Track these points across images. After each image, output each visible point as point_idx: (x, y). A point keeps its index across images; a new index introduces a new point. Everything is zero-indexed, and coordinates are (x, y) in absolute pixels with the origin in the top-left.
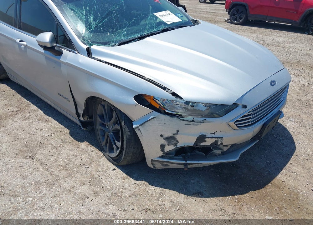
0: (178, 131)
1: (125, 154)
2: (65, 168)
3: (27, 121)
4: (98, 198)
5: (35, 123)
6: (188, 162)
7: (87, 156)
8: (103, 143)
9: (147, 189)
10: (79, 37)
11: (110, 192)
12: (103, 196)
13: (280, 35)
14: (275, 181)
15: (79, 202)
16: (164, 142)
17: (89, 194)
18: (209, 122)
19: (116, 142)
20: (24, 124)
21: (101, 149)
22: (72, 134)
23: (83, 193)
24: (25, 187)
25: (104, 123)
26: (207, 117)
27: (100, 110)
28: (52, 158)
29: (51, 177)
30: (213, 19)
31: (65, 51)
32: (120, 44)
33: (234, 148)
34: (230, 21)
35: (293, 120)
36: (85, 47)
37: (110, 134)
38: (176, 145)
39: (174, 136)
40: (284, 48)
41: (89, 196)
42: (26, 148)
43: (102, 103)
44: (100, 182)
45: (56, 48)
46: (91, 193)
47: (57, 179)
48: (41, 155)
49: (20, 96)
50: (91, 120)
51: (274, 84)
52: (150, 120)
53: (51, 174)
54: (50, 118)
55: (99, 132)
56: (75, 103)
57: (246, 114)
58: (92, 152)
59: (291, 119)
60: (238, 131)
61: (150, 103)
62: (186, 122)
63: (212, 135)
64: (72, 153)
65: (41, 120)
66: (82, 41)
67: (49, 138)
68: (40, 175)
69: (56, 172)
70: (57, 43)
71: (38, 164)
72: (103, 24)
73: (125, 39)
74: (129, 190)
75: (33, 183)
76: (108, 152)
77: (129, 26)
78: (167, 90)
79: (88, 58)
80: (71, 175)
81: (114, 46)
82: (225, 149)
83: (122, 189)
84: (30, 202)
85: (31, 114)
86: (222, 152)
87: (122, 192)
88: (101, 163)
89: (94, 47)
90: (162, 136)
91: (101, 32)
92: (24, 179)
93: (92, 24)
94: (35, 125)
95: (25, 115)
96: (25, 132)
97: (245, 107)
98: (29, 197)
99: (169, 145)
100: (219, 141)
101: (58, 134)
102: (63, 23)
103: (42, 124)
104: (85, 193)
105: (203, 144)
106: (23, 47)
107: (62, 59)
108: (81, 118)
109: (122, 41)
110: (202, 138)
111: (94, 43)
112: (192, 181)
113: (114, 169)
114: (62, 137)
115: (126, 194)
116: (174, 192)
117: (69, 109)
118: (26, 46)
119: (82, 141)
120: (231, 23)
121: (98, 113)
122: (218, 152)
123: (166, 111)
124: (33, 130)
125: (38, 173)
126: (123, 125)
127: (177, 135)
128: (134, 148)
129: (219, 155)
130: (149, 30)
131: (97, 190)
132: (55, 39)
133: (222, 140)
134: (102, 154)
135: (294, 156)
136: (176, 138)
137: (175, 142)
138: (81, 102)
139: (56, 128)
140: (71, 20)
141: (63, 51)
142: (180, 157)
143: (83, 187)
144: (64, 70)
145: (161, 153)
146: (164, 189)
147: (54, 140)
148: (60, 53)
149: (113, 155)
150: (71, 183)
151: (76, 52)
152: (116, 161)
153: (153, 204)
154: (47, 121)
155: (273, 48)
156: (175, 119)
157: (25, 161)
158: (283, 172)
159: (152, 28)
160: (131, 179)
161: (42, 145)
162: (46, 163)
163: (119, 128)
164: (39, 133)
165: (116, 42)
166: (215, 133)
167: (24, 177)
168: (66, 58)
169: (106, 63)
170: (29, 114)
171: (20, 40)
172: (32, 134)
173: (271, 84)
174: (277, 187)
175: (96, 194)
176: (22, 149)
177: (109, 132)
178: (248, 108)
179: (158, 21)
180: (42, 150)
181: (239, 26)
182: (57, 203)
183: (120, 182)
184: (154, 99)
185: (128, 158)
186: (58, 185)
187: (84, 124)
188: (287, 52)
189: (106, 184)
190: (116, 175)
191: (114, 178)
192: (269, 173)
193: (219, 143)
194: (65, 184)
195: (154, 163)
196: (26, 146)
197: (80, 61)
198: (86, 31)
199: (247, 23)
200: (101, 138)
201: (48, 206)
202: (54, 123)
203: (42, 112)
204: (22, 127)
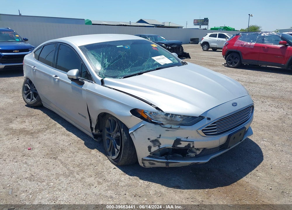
0: (160, 136)
1: (123, 154)
2: (78, 166)
3: (53, 135)
4: (100, 186)
5: (59, 136)
6: (169, 161)
7: (96, 159)
8: (108, 150)
9: (138, 182)
10: (96, 72)
11: (110, 183)
12: (105, 185)
13: (270, 76)
14: (240, 181)
15: (86, 187)
16: (151, 144)
17: (94, 183)
18: (182, 129)
19: (117, 145)
20: (51, 137)
21: (106, 154)
22: (86, 144)
23: (90, 182)
24: (49, 177)
25: (109, 133)
26: (181, 125)
27: (108, 124)
28: (70, 159)
29: (68, 171)
30: (212, 64)
31: (86, 82)
32: (125, 78)
33: (206, 152)
34: (226, 65)
35: (266, 140)
36: (100, 79)
37: (113, 141)
38: (159, 146)
39: (158, 139)
40: (271, 87)
41: (94, 184)
42: (51, 152)
43: (110, 118)
44: (103, 176)
45: (80, 80)
46: (96, 182)
47: (72, 173)
48: (62, 157)
49: (49, 118)
50: (101, 133)
51: (236, 105)
52: (141, 127)
53: (68, 169)
54: (71, 133)
55: (106, 141)
56: (90, 120)
57: (209, 125)
58: (100, 156)
59: (264, 139)
60: (206, 137)
61: (141, 115)
62: (166, 129)
63: (186, 139)
64: (85, 156)
65: (63, 134)
66: (98, 75)
67: (68, 147)
68: (60, 169)
69: (71, 168)
70: (81, 77)
71: (59, 163)
72: (114, 64)
73: (128, 74)
74: (124, 182)
75: (55, 174)
76: (111, 155)
77: (133, 66)
78: (153, 105)
79: (102, 86)
80: (82, 171)
81: (120, 78)
82: (198, 152)
83: (119, 181)
84: (52, 186)
85: (57, 131)
86: (195, 155)
87: (118, 183)
88: (105, 164)
89: (106, 79)
90: (149, 139)
91: (112, 69)
92: (48, 171)
93: (106, 64)
94: (59, 138)
95: (52, 131)
96: (51, 142)
97: (209, 119)
98: (51, 183)
99: (154, 146)
100: (191, 145)
101: (76, 144)
102: (86, 63)
103: (64, 137)
104: (91, 182)
105: (179, 146)
106: (57, 80)
107: (83, 87)
108: (94, 131)
109: (126, 76)
110: (178, 141)
111: (106, 76)
112: (173, 179)
113: (115, 168)
114: (79, 146)
115: (122, 185)
116: (158, 185)
117: (85, 126)
118: (59, 80)
119: (93, 148)
120: (228, 66)
121: (106, 126)
122: (193, 155)
123: (152, 121)
124: (57, 140)
125: (59, 168)
126: (122, 132)
127: (160, 138)
128: (129, 150)
129: (193, 157)
130: (147, 69)
131: (101, 180)
132: (79, 74)
133: (193, 143)
134: (107, 158)
135: (260, 165)
136: (159, 140)
137: (158, 144)
138: (95, 118)
139: (74, 140)
140: (92, 62)
141: (84, 82)
142: (163, 157)
143: (90, 178)
144: (84, 94)
145: (148, 154)
146: (151, 183)
147: (72, 148)
148: (82, 84)
149: (114, 157)
150: (82, 175)
151: (94, 82)
152: (116, 162)
153: (141, 192)
154: (68, 135)
155: (260, 86)
156: (158, 126)
157: (50, 160)
158: (249, 175)
159: (149, 67)
160: (127, 175)
161: (63, 150)
162: (65, 162)
163: (119, 134)
164: (61, 143)
165: (122, 76)
166: (187, 137)
167: (48, 170)
168: (86, 86)
169: (114, 89)
170: (55, 130)
171: (55, 75)
172: (56, 143)
173: (233, 105)
174: (241, 185)
175: (99, 183)
176: (48, 153)
177: (113, 140)
178: (212, 120)
179: (155, 63)
180: (63, 153)
181: (235, 69)
182: (70, 187)
183: (118, 177)
184: (144, 112)
185: (125, 158)
186: (72, 176)
187: (95, 136)
188: (272, 90)
189: (108, 177)
190: (116, 172)
191: (114, 174)
192: (237, 176)
193: (191, 146)
194: (77, 176)
195: (144, 162)
196: (52, 151)
197: (96, 88)
198: (102, 69)
199: (241, 66)
200: (107, 145)
201: (64, 188)
202: (74, 136)
203: (65, 129)
204: (50, 138)
